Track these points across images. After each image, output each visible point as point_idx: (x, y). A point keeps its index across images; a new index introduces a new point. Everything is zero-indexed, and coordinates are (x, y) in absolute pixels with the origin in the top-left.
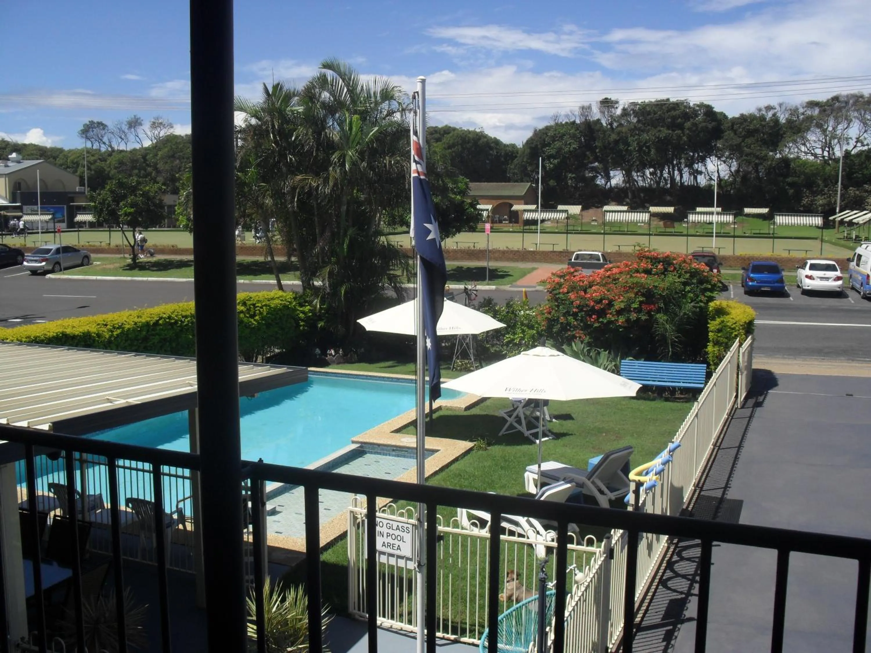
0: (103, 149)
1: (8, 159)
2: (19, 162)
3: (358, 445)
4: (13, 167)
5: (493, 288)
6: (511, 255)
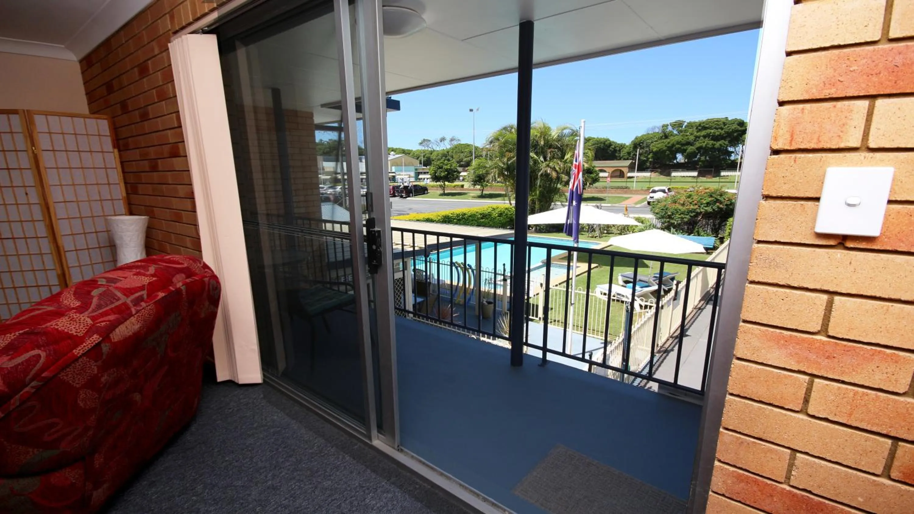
5: (609, 205)
6: (620, 192)
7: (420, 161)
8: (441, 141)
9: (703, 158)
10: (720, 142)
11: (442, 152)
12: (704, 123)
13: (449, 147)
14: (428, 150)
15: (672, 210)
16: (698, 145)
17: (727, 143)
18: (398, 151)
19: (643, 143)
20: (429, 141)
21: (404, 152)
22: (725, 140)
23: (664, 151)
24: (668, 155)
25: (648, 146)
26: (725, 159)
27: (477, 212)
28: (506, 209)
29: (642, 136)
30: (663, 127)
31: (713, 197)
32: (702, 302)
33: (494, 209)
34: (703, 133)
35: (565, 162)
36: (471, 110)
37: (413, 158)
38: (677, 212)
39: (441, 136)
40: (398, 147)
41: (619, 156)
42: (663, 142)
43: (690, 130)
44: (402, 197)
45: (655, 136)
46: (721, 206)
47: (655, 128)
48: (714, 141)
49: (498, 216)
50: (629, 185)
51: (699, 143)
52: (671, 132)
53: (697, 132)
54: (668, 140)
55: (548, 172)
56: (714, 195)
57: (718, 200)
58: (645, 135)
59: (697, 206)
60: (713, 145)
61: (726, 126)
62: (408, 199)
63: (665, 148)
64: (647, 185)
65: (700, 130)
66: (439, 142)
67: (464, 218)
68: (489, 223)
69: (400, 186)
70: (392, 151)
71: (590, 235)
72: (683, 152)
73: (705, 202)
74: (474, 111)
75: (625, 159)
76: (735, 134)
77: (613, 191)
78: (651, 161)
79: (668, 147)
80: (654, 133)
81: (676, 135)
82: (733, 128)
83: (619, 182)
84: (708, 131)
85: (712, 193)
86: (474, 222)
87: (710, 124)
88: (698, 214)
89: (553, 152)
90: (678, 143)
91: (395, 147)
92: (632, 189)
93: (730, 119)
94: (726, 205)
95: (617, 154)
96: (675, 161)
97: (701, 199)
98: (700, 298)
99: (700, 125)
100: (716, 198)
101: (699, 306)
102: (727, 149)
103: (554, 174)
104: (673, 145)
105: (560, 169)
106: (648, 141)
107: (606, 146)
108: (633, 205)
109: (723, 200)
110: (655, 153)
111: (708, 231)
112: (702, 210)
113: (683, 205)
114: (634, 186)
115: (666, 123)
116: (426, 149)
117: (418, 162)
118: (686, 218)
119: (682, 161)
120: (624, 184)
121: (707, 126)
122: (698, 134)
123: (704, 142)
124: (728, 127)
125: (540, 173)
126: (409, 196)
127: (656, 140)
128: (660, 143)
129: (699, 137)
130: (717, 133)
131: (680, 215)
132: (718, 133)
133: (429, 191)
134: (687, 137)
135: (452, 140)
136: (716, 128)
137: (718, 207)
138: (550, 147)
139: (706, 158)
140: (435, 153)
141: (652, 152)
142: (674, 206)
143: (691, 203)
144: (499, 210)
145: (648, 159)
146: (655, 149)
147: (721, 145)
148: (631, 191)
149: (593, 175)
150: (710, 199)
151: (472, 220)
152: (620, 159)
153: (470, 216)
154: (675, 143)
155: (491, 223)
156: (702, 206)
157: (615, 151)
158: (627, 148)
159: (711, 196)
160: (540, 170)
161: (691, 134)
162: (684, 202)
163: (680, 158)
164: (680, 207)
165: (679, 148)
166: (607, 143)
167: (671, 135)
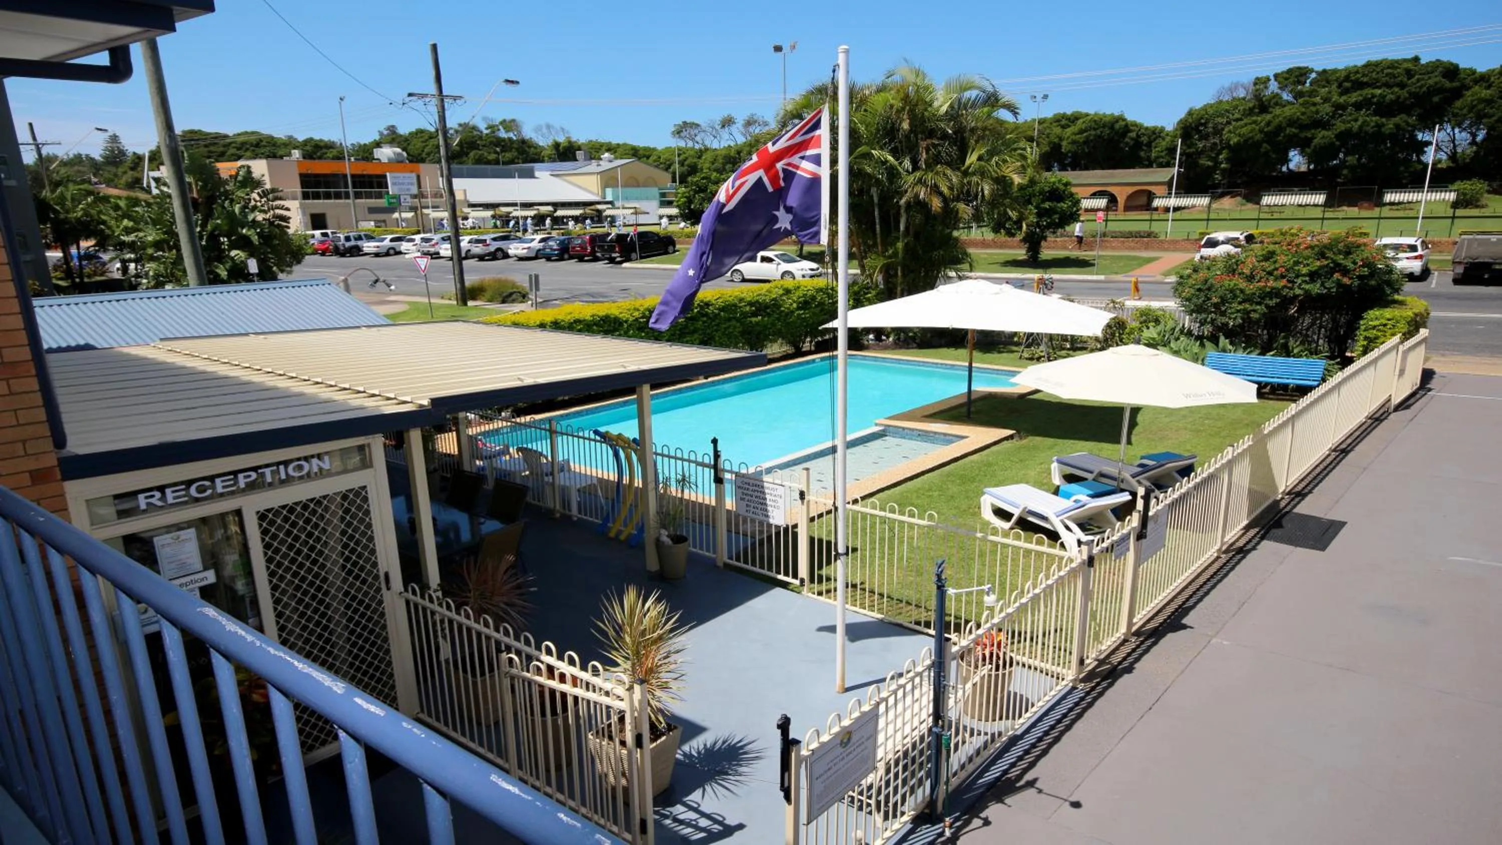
0: (697, 147)
1: (601, 159)
2: (611, 161)
3: (881, 428)
4: (605, 165)
5: (1102, 277)
6: (1132, 244)
7: (674, 174)
8: (723, 126)
9: (1352, 160)
10: (1397, 120)
11: (724, 152)
12: (1357, 72)
13: (741, 140)
14: (693, 149)
15: (1221, 292)
16: (1340, 126)
17: (1413, 120)
18: (620, 150)
19: (1205, 125)
20: (698, 125)
21: (636, 153)
22: (1410, 115)
23: (1257, 145)
24: (1266, 153)
25: (1218, 132)
26: (1407, 162)
27: (741, 300)
28: (821, 290)
29: (1205, 108)
30: (1255, 84)
31: (1327, 258)
32: (1252, 532)
33: (788, 291)
34: (1354, 97)
35: (966, 173)
36: (778, 49)
37: (657, 167)
38: (1235, 297)
39: (725, 114)
40: (621, 142)
41: (1149, 159)
42: (1255, 122)
43: (1324, 91)
44: (612, 261)
45: (1236, 107)
46: (1346, 281)
47: (1236, 88)
48: (1382, 116)
49: (798, 308)
50: (1156, 227)
51: (1344, 122)
52: (1277, 95)
53: (1341, 94)
54: (1268, 117)
55: (922, 196)
56: (1329, 254)
57: (1339, 265)
58: (1211, 106)
59: (1283, 282)
60: (1379, 126)
61: (1414, 80)
62: (625, 265)
63: (1259, 137)
64: (1201, 227)
65: (1345, 92)
66: (718, 127)
67: (706, 315)
68: (773, 325)
69: (609, 234)
70: (608, 150)
71: (1026, 355)
72: (1303, 145)
73: (1305, 271)
74: (784, 51)
75: (1161, 165)
76: (1436, 99)
77: (1115, 243)
78: (1224, 170)
79: (1266, 134)
80: (1234, 99)
81: (1289, 103)
82: (1431, 82)
83: (1137, 221)
84: (1368, 92)
85: (1325, 247)
86: (734, 322)
87: (1374, 75)
88: (1287, 302)
89: (935, 146)
90: (1292, 122)
91: (614, 142)
92: (1162, 237)
93: (1423, 61)
94: (1360, 277)
95: (1142, 154)
96: (1284, 169)
97: (1297, 263)
98: (1245, 522)
99: (1347, 78)
100: (1334, 262)
101: (1240, 544)
102: (1413, 137)
103: (936, 204)
104: (1279, 129)
105: (951, 188)
106: (1220, 120)
107: (1117, 133)
108: (1160, 278)
109: (1351, 266)
110: (1236, 151)
111: (1321, 342)
112: (1298, 292)
113: (1250, 278)
114: (1168, 229)
115: (1262, 74)
116: (690, 144)
117: (669, 176)
118: (1254, 311)
119: (1304, 168)
120: (1144, 227)
121: (1365, 79)
122: (1342, 100)
123: (1356, 120)
124: (1418, 80)
125: (903, 202)
126: (628, 260)
127: (1237, 116)
128: (1246, 125)
129: (1343, 107)
130: (1390, 97)
131: (1240, 303)
132: (1393, 97)
133: (678, 247)
134: (1313, 109)
135: (749, 123)
136: (1387, 85)
137: (1339, 284)
138: (931, 134)
139: (1359, 159)
140: (707, 156)
141: (1228, 146)
142: (1226, 283)
143: (1270, 273)
144: (800, 293)
145: (1217, 163)
146: (1234, 140)
147: (1397, 126)
148: (1161, 241)
149: (1064, 205)
150: (1318, 263)
151: (729, 320)
152: (1150, 166)
153: (722, 309)
154: (1284, 125)
155: (779, 325)
156: (1299, 281)
157: (1137, 144)
158: (1168, 139)
159: (1322, 255)
160: (901, 194)
161: (1326, 100)
162: (1252, 270)
163: (1296, 161)
164: (1243, 284)
165: (1295, 135)
166: (1117, 126)
167: (1276, 104)
